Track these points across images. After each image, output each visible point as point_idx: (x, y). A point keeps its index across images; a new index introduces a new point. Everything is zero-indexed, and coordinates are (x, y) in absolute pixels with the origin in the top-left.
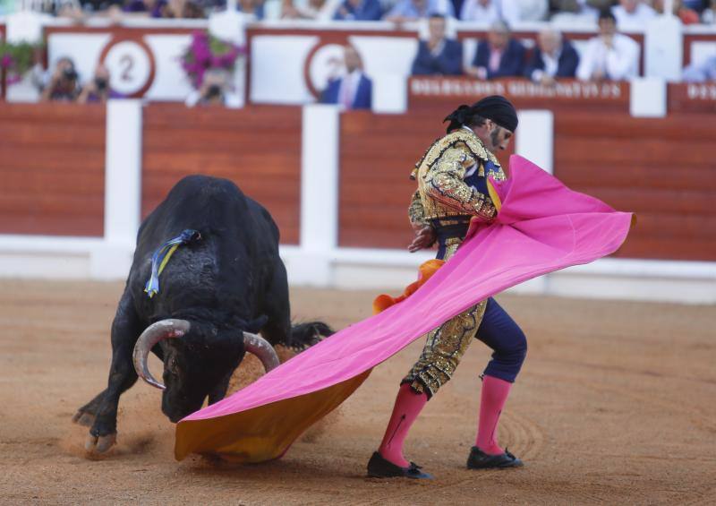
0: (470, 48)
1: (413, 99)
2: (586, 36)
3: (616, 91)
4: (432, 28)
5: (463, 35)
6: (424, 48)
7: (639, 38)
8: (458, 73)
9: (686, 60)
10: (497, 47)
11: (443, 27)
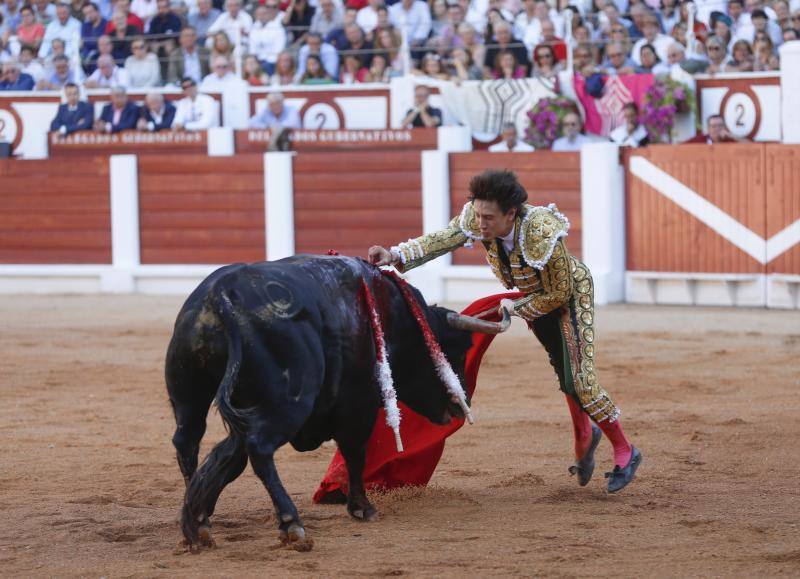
0: (99, 108)
1: (53, 149)
2: (179, 97)
3: (198, 137)
4: (69, 95)
5: (93, 99)
6: (63, 109)
7: (218, 97)
8: (89, 127)
9: (253, 112)
10: (119, 107)
11: (77, 93)
